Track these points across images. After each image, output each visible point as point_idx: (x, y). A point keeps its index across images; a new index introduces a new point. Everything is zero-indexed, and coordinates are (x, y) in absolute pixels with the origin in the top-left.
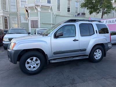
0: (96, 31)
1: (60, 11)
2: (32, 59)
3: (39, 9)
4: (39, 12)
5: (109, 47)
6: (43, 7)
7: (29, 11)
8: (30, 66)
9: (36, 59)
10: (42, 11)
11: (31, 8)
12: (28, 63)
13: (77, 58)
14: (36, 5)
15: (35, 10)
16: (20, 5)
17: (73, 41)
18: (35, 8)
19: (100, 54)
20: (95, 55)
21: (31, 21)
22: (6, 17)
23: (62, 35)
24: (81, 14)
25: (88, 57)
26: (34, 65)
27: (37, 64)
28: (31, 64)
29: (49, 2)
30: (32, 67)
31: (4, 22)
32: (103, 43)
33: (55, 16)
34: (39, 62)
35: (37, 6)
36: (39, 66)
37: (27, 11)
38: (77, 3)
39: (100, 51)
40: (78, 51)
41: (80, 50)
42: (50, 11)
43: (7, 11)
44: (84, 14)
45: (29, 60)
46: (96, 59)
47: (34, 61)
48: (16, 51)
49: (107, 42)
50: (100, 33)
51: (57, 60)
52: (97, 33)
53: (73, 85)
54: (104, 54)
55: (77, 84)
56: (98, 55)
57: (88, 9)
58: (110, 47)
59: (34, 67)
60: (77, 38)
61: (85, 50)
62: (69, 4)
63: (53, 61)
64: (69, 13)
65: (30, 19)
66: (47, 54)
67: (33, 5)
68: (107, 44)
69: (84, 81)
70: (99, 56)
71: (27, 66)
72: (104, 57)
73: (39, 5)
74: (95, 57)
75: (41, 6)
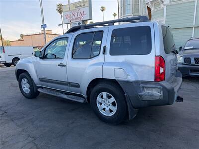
4: (165, 7)
11: (155, 2)
15: (162, 5)
32: (115, 80)
37: (149, 10)
41: (69, 83)
43: (139, 14)
50: (112, 53)
52: (104, 53)
61: (77, 86)
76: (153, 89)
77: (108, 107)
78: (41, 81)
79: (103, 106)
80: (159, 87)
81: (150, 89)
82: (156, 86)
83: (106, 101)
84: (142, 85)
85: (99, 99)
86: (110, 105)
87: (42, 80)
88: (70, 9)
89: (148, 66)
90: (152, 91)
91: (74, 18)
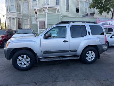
0: (89, 32)
1: (68, 11)
2: (23, 57)
3: (46, 11)
4: (46, 14)
5: (103, 49)
6: (50, 9)
7: (38, 13)
8: (21, 63)
9: (26, 57)
10: (50, 13)
11: (40, 10)
12: (20, 60)
13: (67, 58)
14: (43, 7)
15: (43, 12)
16: (31, 8)
17: (63, 41)
18: (43, 10)
19: (93, 55)
20: (87, 56)
21: (39, 22)
22: (19, 19)
23: (51, 36)
24: (89, 14)
25: (78, 58)
26: (25, 62)
27: (28, 62)
28: (22, 61)
29: (58, 3)
30: (23, 63)
31: (18, 24)
32: (96, 45)
33: (62, 17)
34: (29, 59)
35: (45, 8)
36: (29, 63)
37: (36, 13)
38: (86, 3)
39: (93, 53)
40: (68, 52)
41: (70, 50)
42: (57, 12)
43: (20, 13)
44: (92, 14)
45: (20, 58)
46: (88, 60)
47: (24, 59)
48: (9, 49)
49: (101, 44)
50: (93, 34)
51: (47, 59)
53: (54, 83)
54: (98, 56)
55: (58, 82)
56: (91, 56)
57: (96, 8)
58: (105, 49)
59: (25, 64)
60: (67, 39)
61: (76, 51)
62: (78, 4)
63: (42, 60)
64: (77, 13)
65: (39, 20)
66: (36, 53)
67: (41, 7)
68: (101, 46)
69: (66, 81)
70: (92, 58)
71: (18, 62)
72: (98, 59)
73: (47, 7)
74: (87, 58)
75: (49, 7)
76: (105, 46)
78: (44, 53)
83: (90, 54)
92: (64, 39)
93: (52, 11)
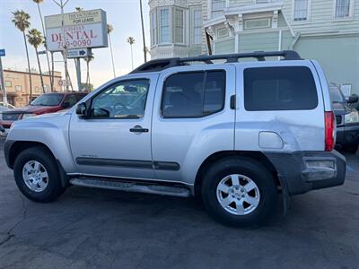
0: (233, 99)
4: (237, 36)
5: (306, 175)
6: (249, 18)
7: (214, 38)
8: (32, 180)
9: (40, 167)
10: (248, 32)
14: (227, 17)
15: (230, 32)
17: (131, 130)
18: (227, 26)
20: (225, 195)
26: (39, 179)
27: (45, 180)
28: (33, 176)
30: (35, 182)
32: (259, 152)
33: (294, 41)
34: (46, 174)
35: (233, 17)
36: (47, 184)
40: (150, 167)
41: (156, 163)
42: (275, 26)
43: (184, 44)
45: (28, 166)
52: (233, 107)
60: (144, 123)
70: (246, 204)
71: (26, 177)
73: (237, 15)
74: (223, 202)
75: (243, 15)
76: (321, 163)
77: (239, 199)
78: (79, 163)
79: (230, 199)
80: (331, 158)
81: (315, 163)
82: (328, 158)
83: (237, 189)
84: (305, 158)
85: (222, 187)
86: (243, 196)
87: (82, 161)
88: (65, 24)
89: (316, 127)
90: (318, 165)
91: (71, 41)
92: (133, 124)
93: (258, 24)
